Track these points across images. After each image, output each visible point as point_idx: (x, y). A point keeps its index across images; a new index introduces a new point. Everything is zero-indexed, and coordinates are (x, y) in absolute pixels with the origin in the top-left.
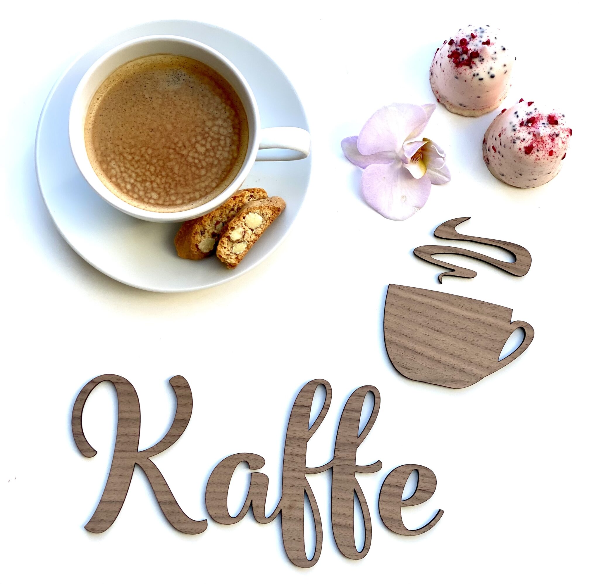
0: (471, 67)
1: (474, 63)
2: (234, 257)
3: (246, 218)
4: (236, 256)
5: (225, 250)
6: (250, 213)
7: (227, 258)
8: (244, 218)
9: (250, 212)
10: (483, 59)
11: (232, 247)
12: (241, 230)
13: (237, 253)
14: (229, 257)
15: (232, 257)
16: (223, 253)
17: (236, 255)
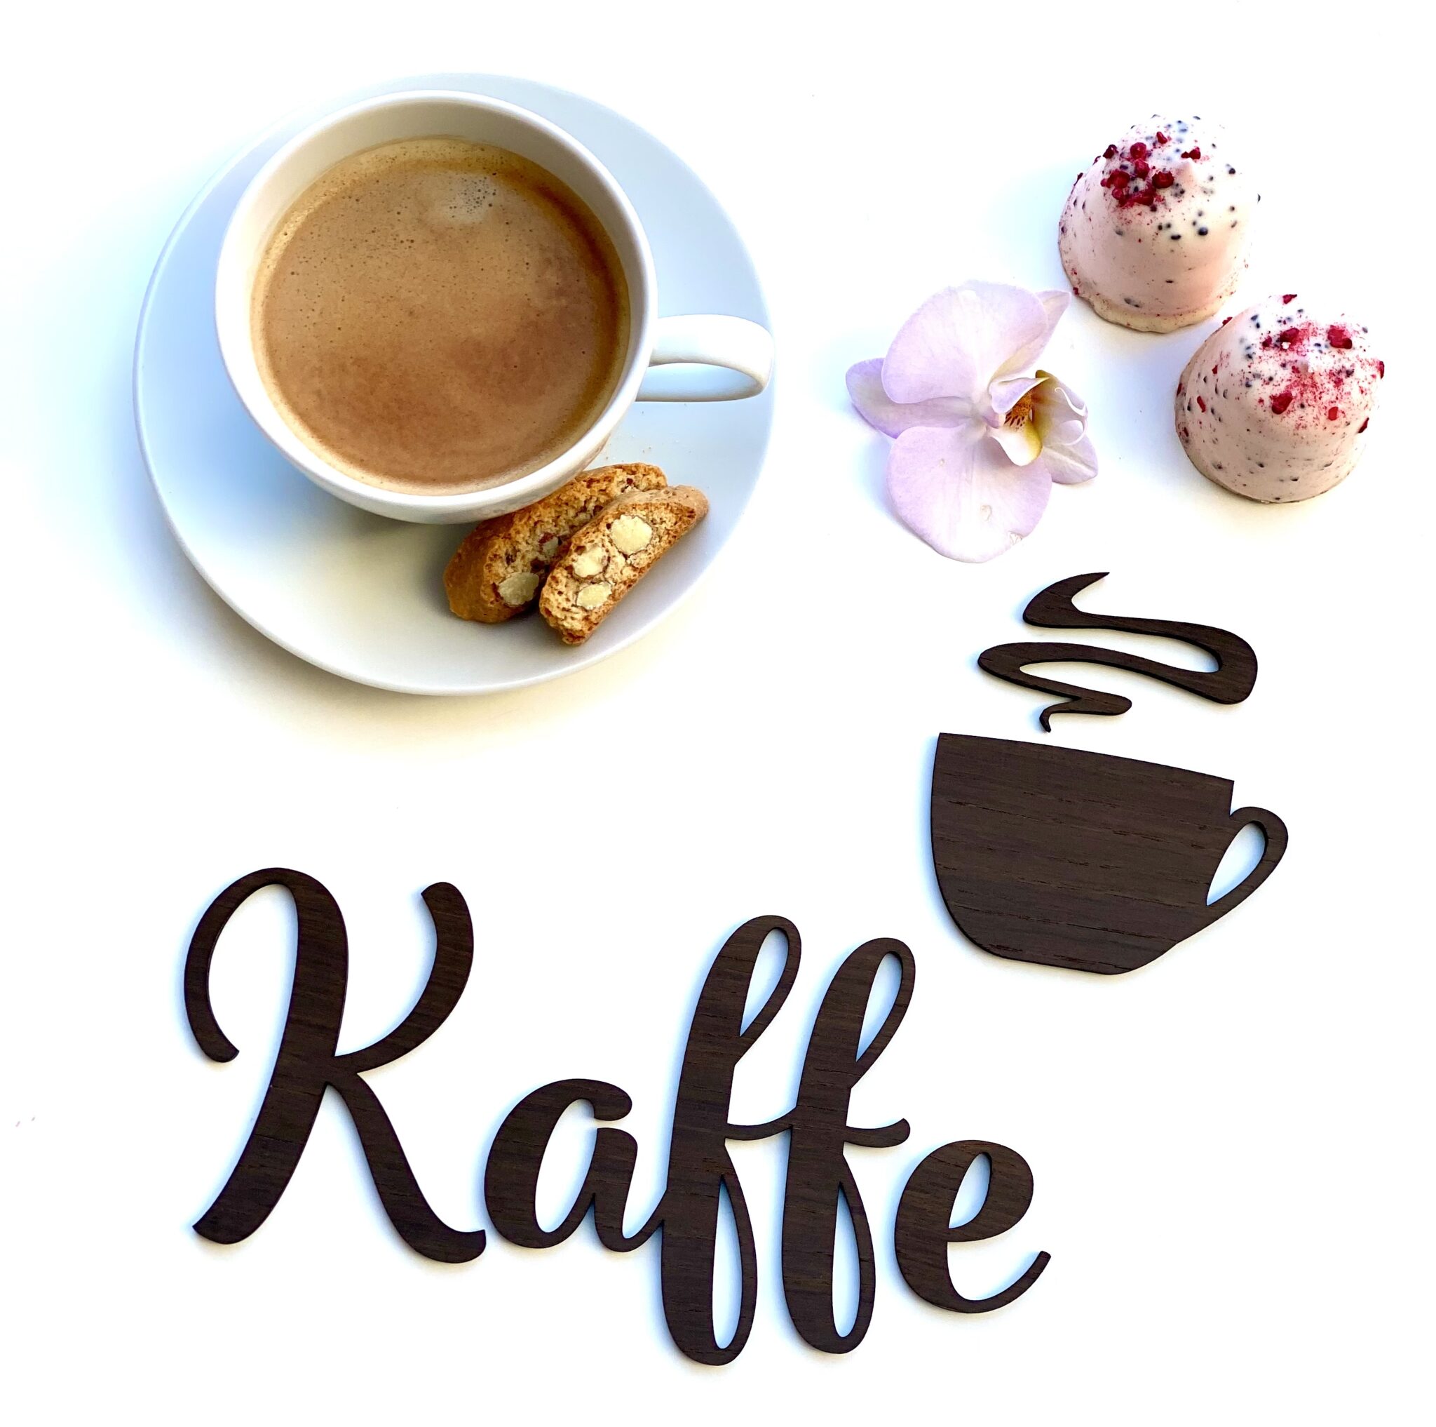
0: (1154, 209)
1: (1162, 200)
2: (580, 615)
3: (613, 527)
4: (586, 614)
5: (561, 599)
6: (622, 516)
7: (563, 618)
8: (609, 526)
9: (624, 513)
10: (1182, 192)
11: (577, 593)
12: (599, 553)
13: (588, 608)
14: (569, 615)
15: (575, 616)
16: (555, 604)
17: (586, 611)
